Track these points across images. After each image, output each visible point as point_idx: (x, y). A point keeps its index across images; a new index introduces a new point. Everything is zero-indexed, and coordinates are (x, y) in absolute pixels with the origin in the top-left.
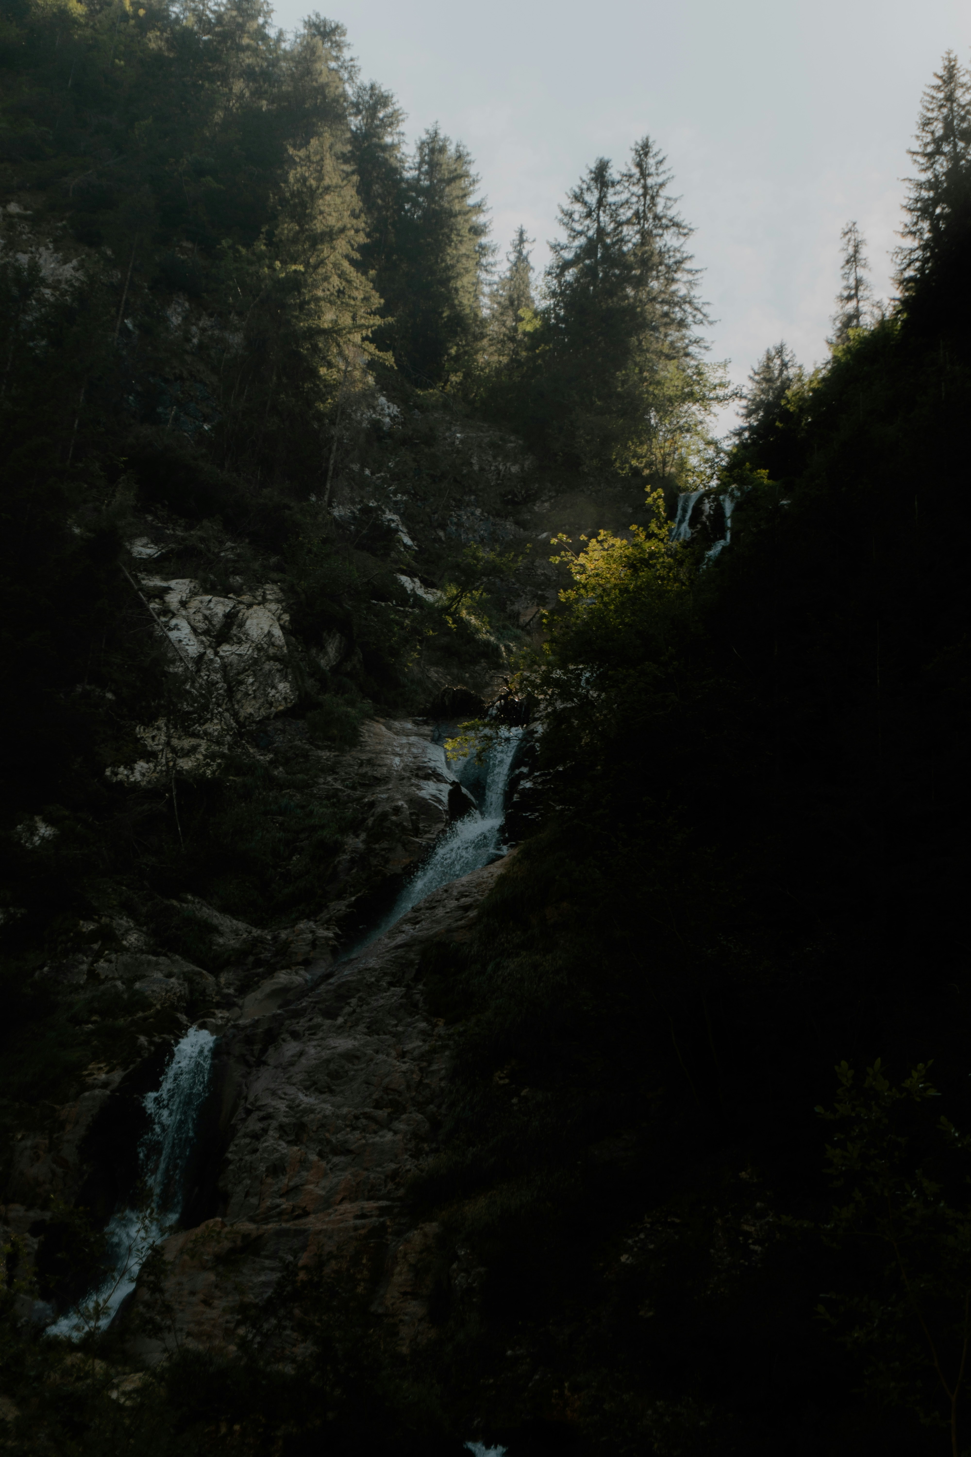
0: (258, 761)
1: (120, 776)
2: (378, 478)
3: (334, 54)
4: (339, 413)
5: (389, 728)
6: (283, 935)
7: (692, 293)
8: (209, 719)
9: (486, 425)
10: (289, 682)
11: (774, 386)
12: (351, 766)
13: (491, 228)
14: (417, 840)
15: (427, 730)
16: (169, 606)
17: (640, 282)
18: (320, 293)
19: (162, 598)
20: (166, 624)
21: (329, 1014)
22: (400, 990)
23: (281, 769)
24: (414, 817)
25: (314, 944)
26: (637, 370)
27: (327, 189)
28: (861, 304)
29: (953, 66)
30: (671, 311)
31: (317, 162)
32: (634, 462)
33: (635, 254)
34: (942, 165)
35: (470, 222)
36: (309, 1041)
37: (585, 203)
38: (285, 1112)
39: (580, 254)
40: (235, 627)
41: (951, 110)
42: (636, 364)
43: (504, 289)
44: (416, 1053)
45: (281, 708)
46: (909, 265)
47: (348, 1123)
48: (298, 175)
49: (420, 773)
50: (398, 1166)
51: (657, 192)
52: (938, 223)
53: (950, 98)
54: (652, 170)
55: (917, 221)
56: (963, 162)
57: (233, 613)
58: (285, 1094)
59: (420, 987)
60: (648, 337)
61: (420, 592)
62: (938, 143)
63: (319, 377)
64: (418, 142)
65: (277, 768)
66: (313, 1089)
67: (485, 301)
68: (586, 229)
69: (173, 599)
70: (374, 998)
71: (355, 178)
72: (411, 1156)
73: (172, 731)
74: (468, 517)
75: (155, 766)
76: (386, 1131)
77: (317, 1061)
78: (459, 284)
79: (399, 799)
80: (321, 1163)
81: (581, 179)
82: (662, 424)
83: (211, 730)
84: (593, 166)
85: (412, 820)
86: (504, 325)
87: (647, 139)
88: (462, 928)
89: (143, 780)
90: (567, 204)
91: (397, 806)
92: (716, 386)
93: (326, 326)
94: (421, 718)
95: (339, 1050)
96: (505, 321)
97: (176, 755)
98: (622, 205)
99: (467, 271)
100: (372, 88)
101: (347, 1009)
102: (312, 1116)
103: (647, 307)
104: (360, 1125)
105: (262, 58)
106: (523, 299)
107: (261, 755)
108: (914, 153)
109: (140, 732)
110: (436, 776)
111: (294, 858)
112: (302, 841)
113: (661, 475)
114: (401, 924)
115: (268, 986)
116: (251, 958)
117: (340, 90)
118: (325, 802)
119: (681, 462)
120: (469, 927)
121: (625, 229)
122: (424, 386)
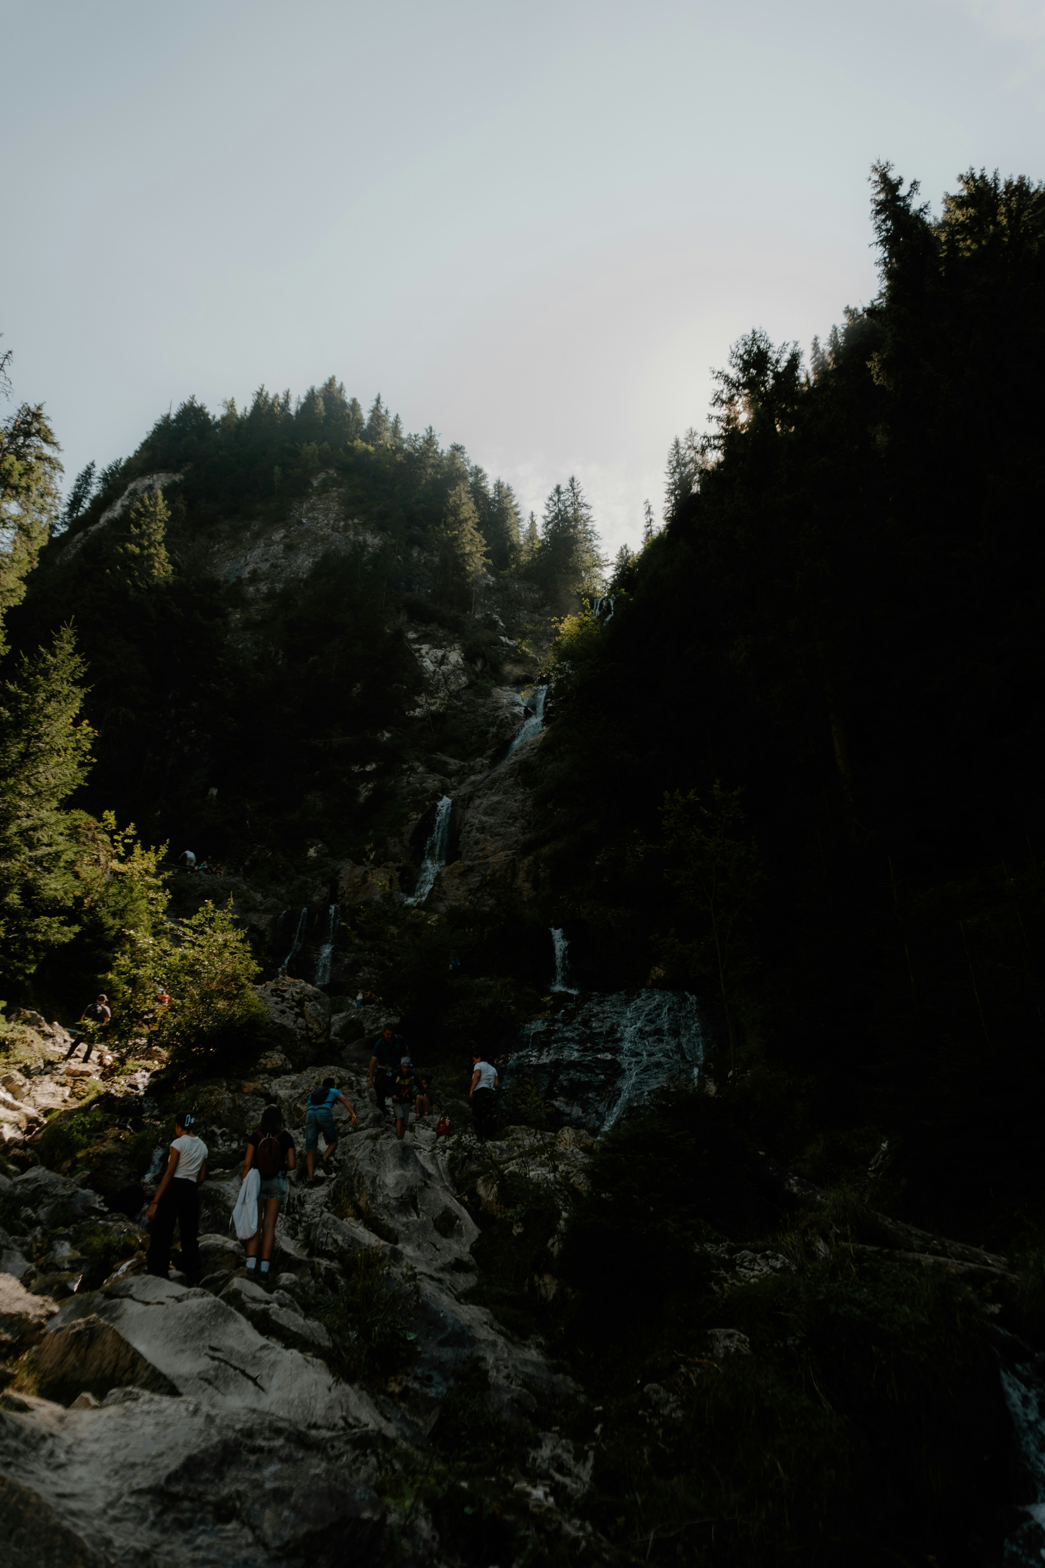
0: (458, 705)
1: (411, 714)
2: (490, 603)
3: (462, 456)
4: (474, 582)
5: (502, 690)
6: (472, 763)
7: (594, 529)
8: (439, 692)
9: (526, 582)
10: (466, 677)
12: (490, 704)
13: (521, 512)
14: (514, 727)
15: (514, 689)
16: (422, 654)
17: (575, 527)
18: (464, 541)
19: (419, 652)
20: (422, 661)
21: (490, 789)
22: (513, 779)
23: (466, 707)
24: (513, 719)
25: (482, 765)
27: (463, 504)
28: (653, 528)
31: (459, 495)
32: (578, 590)
33: (572, 517)
34: (677, 476)
36: (484, 799)
37: (553, 501)
38: (478, 823)
39: (553, 519)
40: (446, 660)
41: (678, 457)
42: (576, 556)
43: (528, 534)
44: (521, 799)
45: (464, 686)
47: (499, 825)
48: (453, 500)
49: (514, 704)
50: (518, 838)
51: (579, 494)
53: (678, 452)
54: (576, 487)
56: (683, 475)
57: (444, 655)
58: (477, 817)
59: (520, 777)
60: (579, 546)
61: (508, 642)
62: (675, 469)
63: (467, 570)
64: (494, 485)
65: (464, 707)
66: (487, 815)
67: (522, 538)
68: (554, 510)
69: (423, 652)
70: (504, 782)
71: (473, 499)
72: (522, 834)
73: (427, 697)
74: (522, 614)
75: (423, 710)
76: (513, 827)
77: (487, 805)
78: (512, 533)
79: (507, 714)
80: (492, 839)
81: (551, 492)
82: (586, 576)
83: (441, 696)
84: (555, 488)
87: (573, 476)
88: (533, 756)
89: (419, 715)
90: (547, 502)
91: (506, 716)
92: (604, 561)
93: (467, 552)
94: (512, 686)
95: (494, 801)
96: (529, 545)
97: (430, 705)
98: (566, 500)
99: (514, 528)
100: (476, 467)
101: (496, 787)
102: (487, 824)
103: (578, 535)
104: (504, 826)
105: (437, 460)
106: (535, 536)
107: (459, 703)
109: (416, 698)
110: (519, 705)
111: (473, 737)
112: (475, 731)
113: (588, 594)
114: (512, 757)
115: (468, 781)
116: (462, 772)
117: (465, 468)
118: (482, 717)
119: (595, 589)
120: (535, 755)
121: (568, 509)
122: (503, 570)
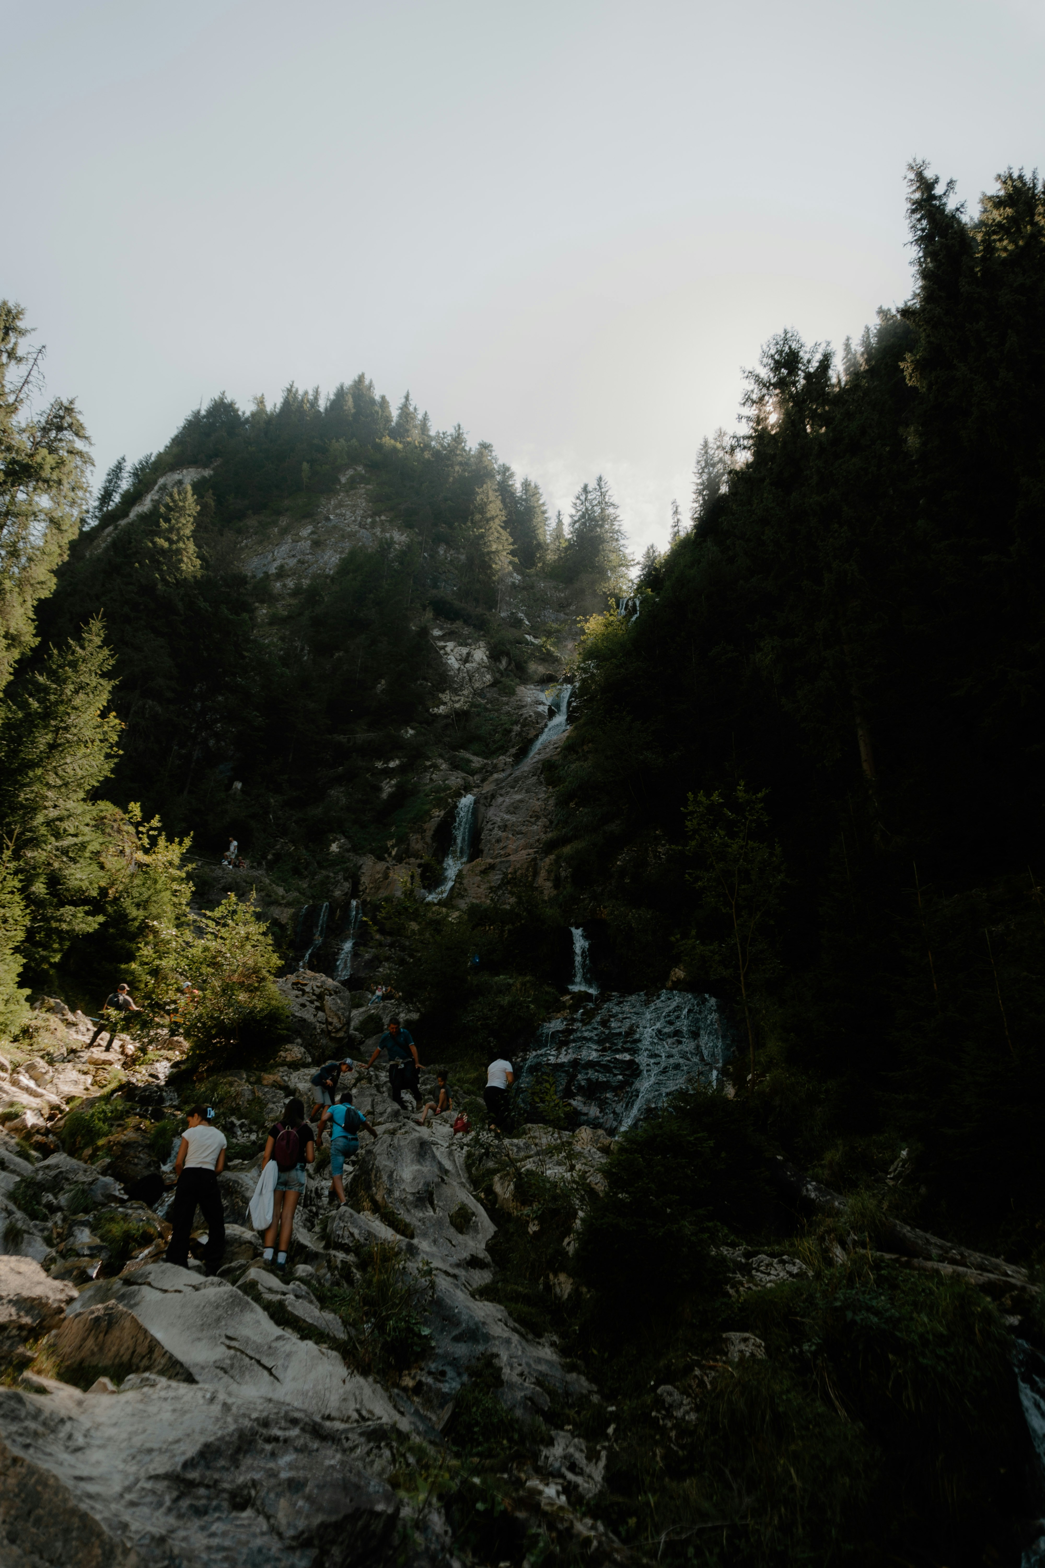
0: (482, 703)
1: (435, 711)
2: (516, 602)
3: (490, 454)
4: (500, 580)
5: (525, 688)
6: (495, 761)
7: (620, 529)
8: (464, 689)
9: (552, 581)
10: (490, 675)
11: (651, 559)
12: (514, 702)
13: (548, 511)
14: (538, 725)
15: (538, 688)
16: (447, 652)
17: (602, 526)
18: (491, 539)
20: (446, 658)
21: (513, 787)
22: (536, 778)
23: (490, 705)
24: (536, 718)
25: (505, 764)
26: (603, 557)
27: (491, 502)
28: (680, 528)
29: (707, 442)
31: (487, 493)
32: (604, 590)
33: (599, 516)
34: (705, 477)
35: (541, 510)
36: (506, 797)
37: (581, 500)
38: (500, 821)
39: (580, 518)
40: (470, 657)
41: (707, 457)
42: (602, 555)
43: (554, 532)
44: (543, 798)
45: (488, 684)
46: (696, 513)
47: (522, 824)
48: (480, 498)
49: (538, 703)
50: (540, 837)
51: (606, 494)
52: (705, 497)
53: (706, 453)
54: (603, 486)
55: (698, 497)
56: (713, 475)
57: (469, 652)
58: (500, 815)
59: (543, 776)
60: (606, 545)
61: (533, 640)
62: (703, 469)
63: (493, 568)
64: (521, 483)
65: (488, 705)
66: (509, 813)
67: (548, 537)
68: (582, 509)
69: (448, 649)
70: (527, 781)
71: (500, 497)
72: (544, 833)
73: (452, 695)
74: (548, 613)
75: (447, 707)
76: (535, 825)
77: (510, 804)
79: (531, 712)
80: (513, 838)
81: (579, 491)
82: (613, 576)
83: (465, 693)
84: (583, 486)
86: (555, 545)
87: (601, 475)
88: (556, 755)
89: (443, 712)
90: (574, 501)
91: (530, 715)
92: (631, 561)
93: (494, 550)
94: (536, 684)
95: (517, 799)
97: (454, 703)
98: (594, 500)
99: (541, 527)
100: (504, 465)
101: (519, 785)
102: (509, 822)
103: (605, 535)
104: (526, 824)
105: (465, 458)
106: (561, 535)
107: (483, 701)
108: (695, 473)
109: (441, 695)
110: (543, 703)
111: (496, 735)
112: (499, 729)
113: (614, 593)
115: (491, 779)
116: (485, 770)
117: (493, 467)
118: (506, 715)
119: (620, 588)
120: (558, 754)
121: (595, 508)
122: (529, 569)
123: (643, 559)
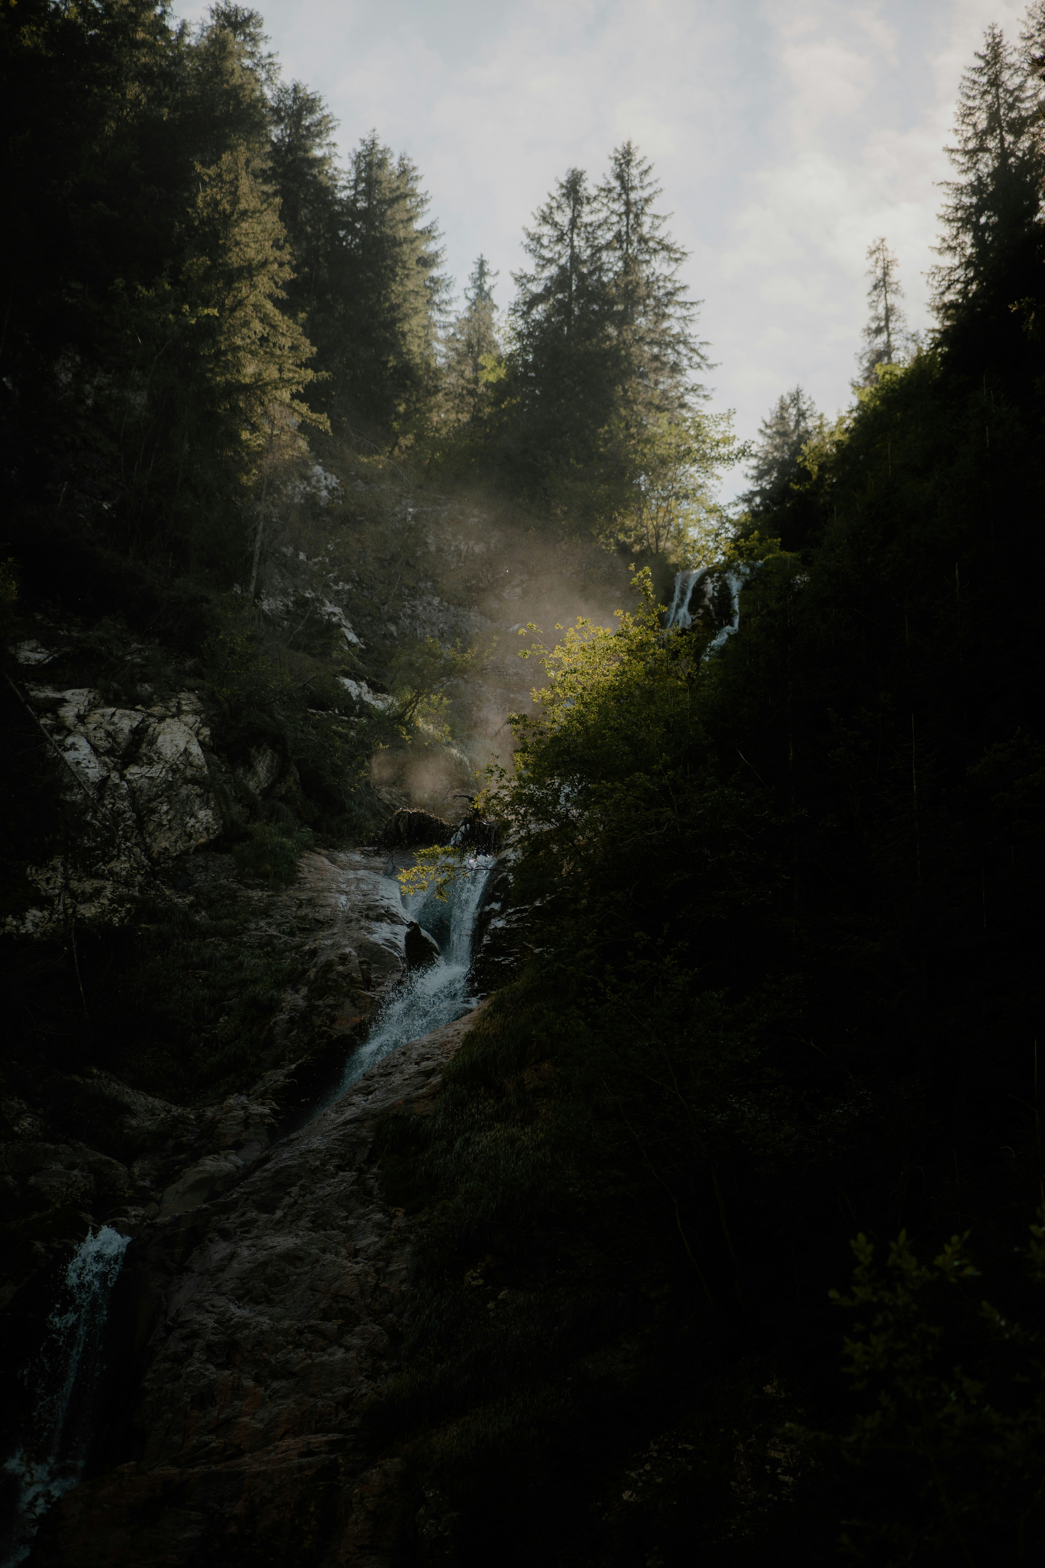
0: (175, 904)
1: (7, 928)
2: (315, 564)
3: (249, 49)
4: (265, 487)
5: (333, 861)
6: (209, 1113)
7: (687, 332)
8: (115, 856)
9: (443, 497)
10: (211, 809)
11: (790, 441)
12: (288, 907)
13: (443, 257)
14: (369, 993)
15: (378, 862)
16: (64, 722)
17: (624, 320)
18: (239, 342)
19: (55, 713)
20: (61, 743)
21: (267, 1207)
22: (349, 1175)
23: (203, 913)
24: (365, 967)
25: (246, 1123)
26: (622, 425)
27: (244, 213)
28: (893, 338)
29: (999, 43)
30: (663, 353)
31: (231, 183)
32: (621, 537)
33: (617, 285)
34: (987, 164)
35: (418, 252)
36: (242, 1240)
37: (555, 225)
38: (213, 1328)
39: (550, 287)
40: (144, 745)
41: (997, 96)
42: (621, 418)
43: (461, 332)
44: (371, 1250)
45: (202, 840)
46: (949, 288)
47: (290, 1339)
48: (208, 198)
49: (371, 914)
50: (352, 1389)
51: (643, 209)
52: (983, 234)
53: (995, 82)
54: (636, 182)
55: (958, 234)
56: (1012, 160)
57: (142, 728)
58: (213, 1306)
59: (375, 1170)
60: (634, 385)
61: (368, 698)
62: (981, 138)
63: (240, 442)
64: (353, 155)
65: (198, 912)
66: (246, 1299)
67: (439, 347)
68: (557, 256)
69: (69, 713)
70: (319, 1185)
71: (278, 200)
72: (366, 1377)
73: (70, 872)
74: (424, 608)
75: (50, 915)
76: (335, 1347)
77: (251, 1265)
78: (406, 327)
79: (346, 946)
80: (257, 1389)
81: (550, 195)
82: (653, 490)
83: (117, 869)
84: (563, 179)
85: (362, 970)
86: (462, 376)
87: (629, 144)
88: (424, 1097)
89: (35, 932)
90: (534, 227)
91: (344, 954)
92: (718, 442)
93: (247, 380)
94: (371, 848)
95: (278, 1250)
96: (463, 372)
97: (76, 900)
98: (599, 226)
99: (416, 311)
100: (296, 89)
101: (287, 1200)
102: (246, 1332)
103: (632, 349)
104: (305, 1342)
105: (161, 56)
106: (483, 344)
107: (180, 897)
108: (952, 151)
109: (31, 873)
110: (391, 917)
111: (221, 1020)
112: (231, 999)
113: (654, 551)
114: (351, 1095)
115: (192, 1175)
116: (171, 1143)
117: (258, 93)
118: (257, 951)
119: (680, 534)
120: (432, 1096)
121: (605, 256)
122: (370, 453)
123: (761, 441)
